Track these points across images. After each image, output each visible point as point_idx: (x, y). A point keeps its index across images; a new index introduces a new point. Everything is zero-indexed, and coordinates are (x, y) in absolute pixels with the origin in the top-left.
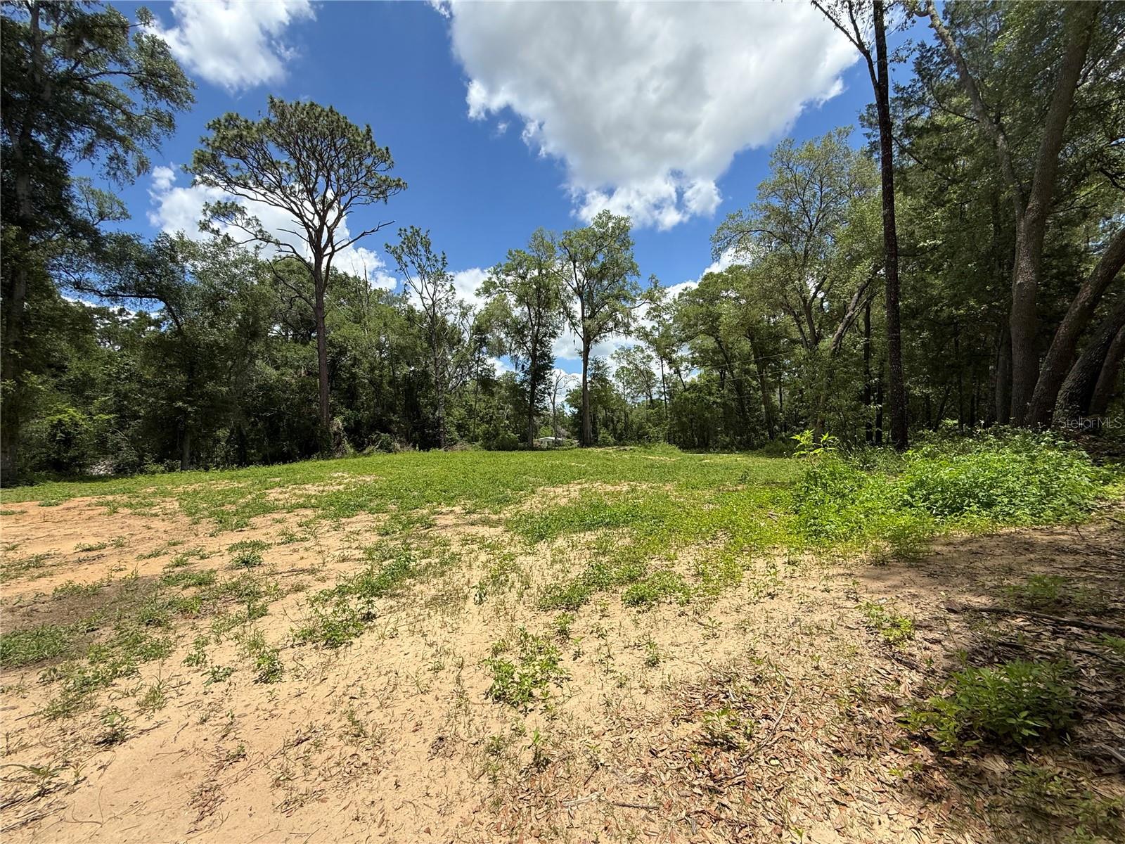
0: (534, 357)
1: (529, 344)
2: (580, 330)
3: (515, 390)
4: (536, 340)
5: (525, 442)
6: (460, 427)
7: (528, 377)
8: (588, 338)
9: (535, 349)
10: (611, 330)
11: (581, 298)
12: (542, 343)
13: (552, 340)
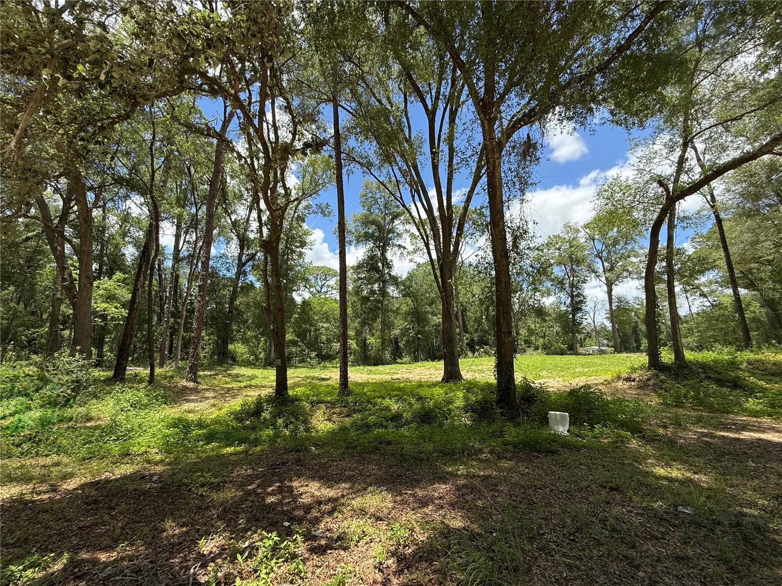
0: (572, 297)
1: (568, 288)
2: (603, 279)
3: (561, 317)
4: (572, 286)
5: (572, 349)
6: (526, 342)
7: (570, 309)
8: (610, 284)
9: (572, 292)
10: (626, 277)
11: (601, 260)
12: (577, 288)
13: (584, 285)
